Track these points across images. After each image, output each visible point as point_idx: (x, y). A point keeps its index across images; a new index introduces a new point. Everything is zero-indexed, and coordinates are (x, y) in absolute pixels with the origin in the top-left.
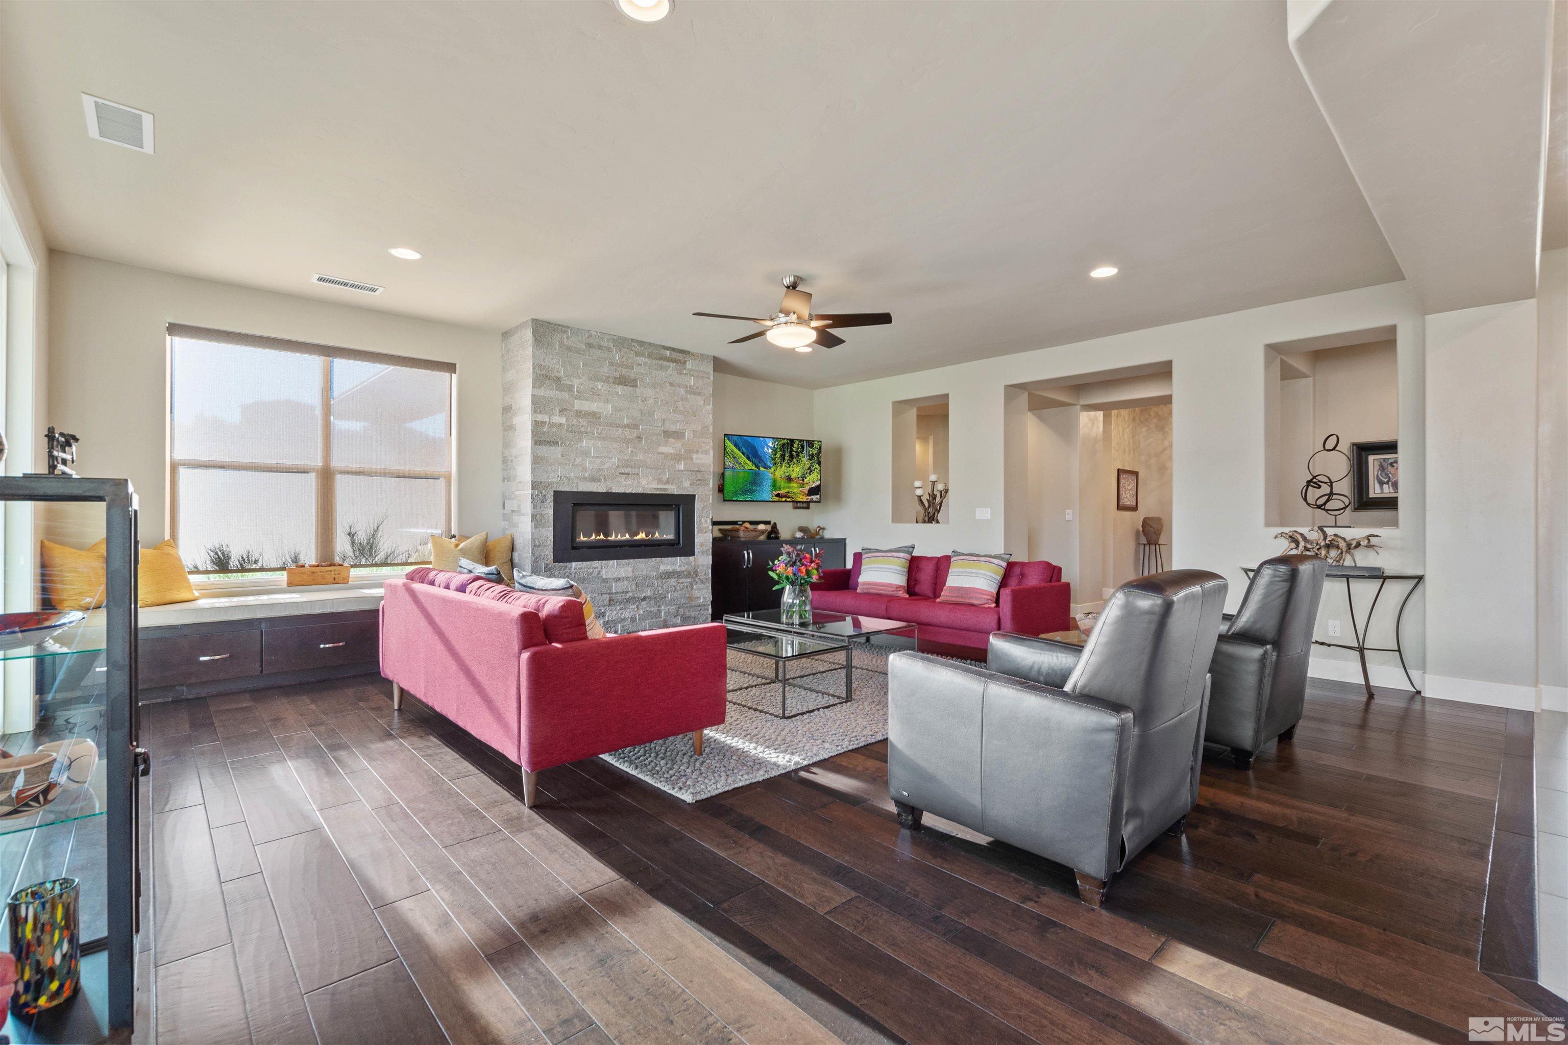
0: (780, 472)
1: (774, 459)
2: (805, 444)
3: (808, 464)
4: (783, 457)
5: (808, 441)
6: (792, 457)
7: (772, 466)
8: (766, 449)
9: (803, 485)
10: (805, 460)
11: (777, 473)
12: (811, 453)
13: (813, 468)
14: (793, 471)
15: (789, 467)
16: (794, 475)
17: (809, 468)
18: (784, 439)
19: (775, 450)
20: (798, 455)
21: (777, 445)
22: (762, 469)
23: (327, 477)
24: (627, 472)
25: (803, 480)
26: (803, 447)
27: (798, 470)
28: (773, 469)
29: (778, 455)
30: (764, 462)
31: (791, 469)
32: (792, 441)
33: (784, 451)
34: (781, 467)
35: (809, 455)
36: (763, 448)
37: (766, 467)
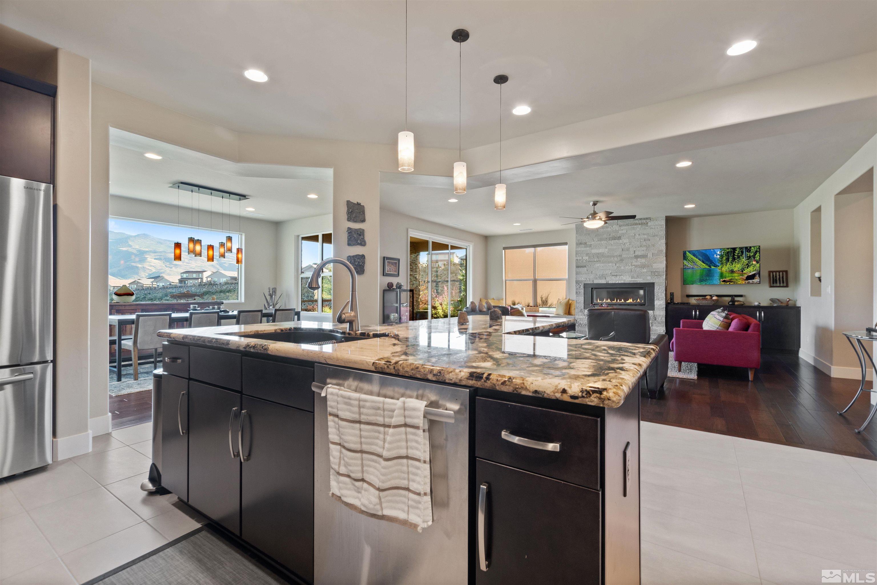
0: (725, 268)
1: (721, 261)
2: (744, 250)
3: (746, 262)
4: (728, 260)
5: (746, 248)
6: (734, 259)
7: (719, 265)
8: (715, 256)
9: (742, 274)
10: (744, 260)
11: (723, 269)
12: (748, 255)
13: (750, 265)
14: (735, 267)
15: (732, 265)
16: (735, 269)
17: (747, 264)
18: (728, 249)
19: (722, 256)
20: (739, 257)
21: (723, 253)
22: (712, 267)
23: (535, 281)
24: (615, 274)
25: (742, 272)
26: (742, 252)
27: (738, 266)
28: (720, 267)
29: (724, 258)
30: (714, 263)
31: (733, 266)
32: (734, 249)
33: (728, 256)
34: (726, 265)
35: (747, 257)
36: (714, 255)
37: (716, 266)
